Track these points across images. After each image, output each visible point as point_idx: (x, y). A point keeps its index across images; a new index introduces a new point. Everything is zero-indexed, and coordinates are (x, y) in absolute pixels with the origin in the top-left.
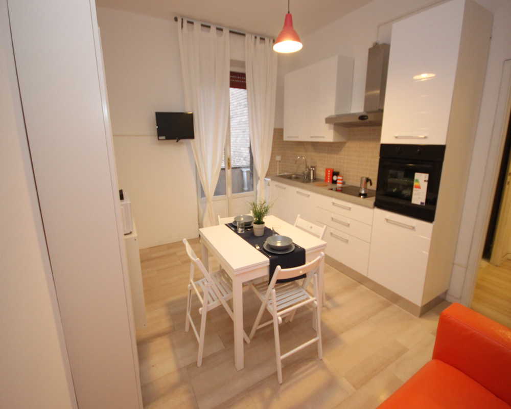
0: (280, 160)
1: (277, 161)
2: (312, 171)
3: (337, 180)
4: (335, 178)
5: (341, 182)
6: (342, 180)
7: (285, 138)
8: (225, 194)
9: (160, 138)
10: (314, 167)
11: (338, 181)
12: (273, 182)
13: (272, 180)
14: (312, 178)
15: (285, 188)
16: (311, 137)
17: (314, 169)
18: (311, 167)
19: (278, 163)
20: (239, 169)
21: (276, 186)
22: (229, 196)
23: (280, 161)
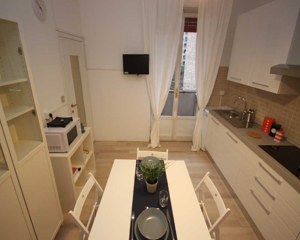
0: (224, 94)
1: (221, 95)
2: (249, 114)
3: (275, 134)
4: (273, 131)
5: (279, 138)
6: (281, 137)
7: (229, 79)
8: (172, 115)
9: (126, 73)
10: (253, 111)
11: (276, 136)
12: (210, 114)
13: (210, 112)
14: (248, 121)
15: (218, 124)
16: (254, 83)
17: (252, 113)
18: (250, 110)
19: (221, 96)
20: (194, 93)
21: (212, 119)
22: (175, 117)
23: (223, 96)
